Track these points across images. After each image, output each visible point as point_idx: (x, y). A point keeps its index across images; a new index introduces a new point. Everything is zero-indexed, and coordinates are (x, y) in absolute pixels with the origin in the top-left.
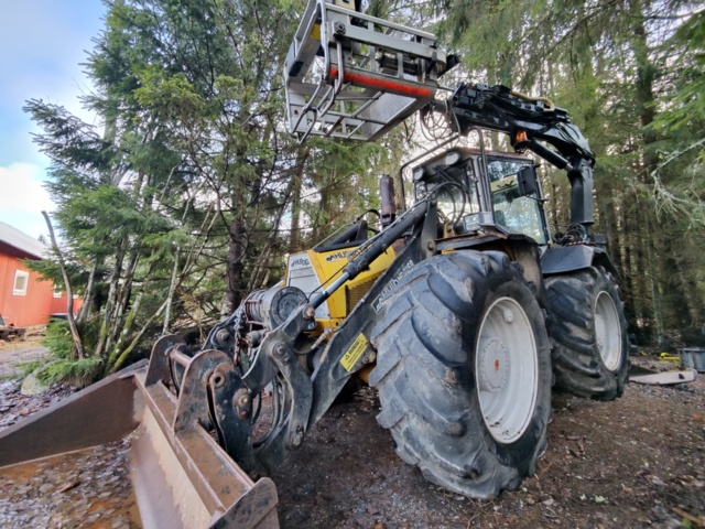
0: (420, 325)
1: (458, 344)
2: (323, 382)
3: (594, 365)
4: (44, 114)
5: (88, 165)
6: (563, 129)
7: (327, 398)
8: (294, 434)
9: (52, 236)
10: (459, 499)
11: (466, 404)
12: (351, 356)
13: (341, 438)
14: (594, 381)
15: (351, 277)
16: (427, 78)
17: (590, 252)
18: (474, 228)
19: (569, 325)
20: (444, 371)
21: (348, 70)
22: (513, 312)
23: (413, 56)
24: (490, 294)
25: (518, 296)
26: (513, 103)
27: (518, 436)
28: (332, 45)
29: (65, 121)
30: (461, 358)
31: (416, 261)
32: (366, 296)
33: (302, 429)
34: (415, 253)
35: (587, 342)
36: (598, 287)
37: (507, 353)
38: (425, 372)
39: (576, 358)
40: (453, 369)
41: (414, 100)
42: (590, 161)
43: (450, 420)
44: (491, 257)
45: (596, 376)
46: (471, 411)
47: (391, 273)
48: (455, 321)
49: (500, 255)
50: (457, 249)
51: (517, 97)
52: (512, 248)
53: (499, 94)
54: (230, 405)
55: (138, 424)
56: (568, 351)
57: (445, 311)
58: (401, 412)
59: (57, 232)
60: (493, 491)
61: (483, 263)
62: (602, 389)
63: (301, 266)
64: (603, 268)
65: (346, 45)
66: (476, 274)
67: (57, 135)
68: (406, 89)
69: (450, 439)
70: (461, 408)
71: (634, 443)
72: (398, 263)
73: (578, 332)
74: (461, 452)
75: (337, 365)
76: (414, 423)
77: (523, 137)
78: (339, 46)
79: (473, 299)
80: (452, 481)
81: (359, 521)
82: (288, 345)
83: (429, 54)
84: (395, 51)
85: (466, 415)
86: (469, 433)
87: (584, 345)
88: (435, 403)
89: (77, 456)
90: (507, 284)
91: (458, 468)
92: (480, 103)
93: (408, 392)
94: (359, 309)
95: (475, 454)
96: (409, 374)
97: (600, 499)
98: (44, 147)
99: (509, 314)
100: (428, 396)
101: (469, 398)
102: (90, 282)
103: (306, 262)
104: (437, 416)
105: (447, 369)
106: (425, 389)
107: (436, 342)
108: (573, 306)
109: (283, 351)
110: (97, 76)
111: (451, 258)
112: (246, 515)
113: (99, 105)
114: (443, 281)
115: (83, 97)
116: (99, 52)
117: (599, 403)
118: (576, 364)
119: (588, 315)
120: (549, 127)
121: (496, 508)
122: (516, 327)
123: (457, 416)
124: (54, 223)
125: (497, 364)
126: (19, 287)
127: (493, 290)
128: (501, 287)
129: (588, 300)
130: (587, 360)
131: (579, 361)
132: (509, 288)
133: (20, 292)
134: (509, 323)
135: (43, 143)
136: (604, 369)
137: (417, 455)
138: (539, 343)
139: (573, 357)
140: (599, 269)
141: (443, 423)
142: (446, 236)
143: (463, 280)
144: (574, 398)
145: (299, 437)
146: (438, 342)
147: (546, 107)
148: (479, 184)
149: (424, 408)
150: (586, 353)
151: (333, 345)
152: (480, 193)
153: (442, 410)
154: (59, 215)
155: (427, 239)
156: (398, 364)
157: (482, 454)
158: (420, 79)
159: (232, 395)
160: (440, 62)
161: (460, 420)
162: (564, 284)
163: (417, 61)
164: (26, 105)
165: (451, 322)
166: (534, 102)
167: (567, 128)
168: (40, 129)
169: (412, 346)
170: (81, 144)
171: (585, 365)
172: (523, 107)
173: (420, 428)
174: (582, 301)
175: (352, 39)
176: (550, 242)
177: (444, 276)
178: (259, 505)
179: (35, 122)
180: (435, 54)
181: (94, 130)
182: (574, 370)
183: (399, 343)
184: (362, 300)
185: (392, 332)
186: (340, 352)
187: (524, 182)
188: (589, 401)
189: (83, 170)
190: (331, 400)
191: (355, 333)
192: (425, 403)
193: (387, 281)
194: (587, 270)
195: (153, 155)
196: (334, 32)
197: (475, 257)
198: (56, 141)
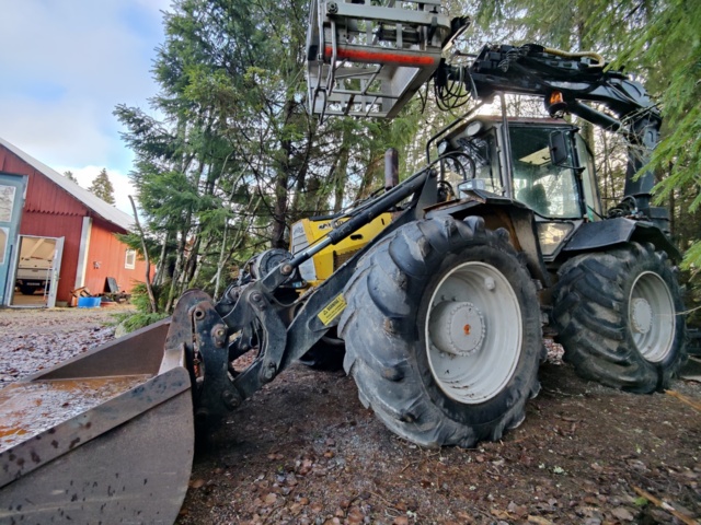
0: (373, 281)
1: (401, 298)
2: (299, 332)
3: (621, 351)
4: (128, 116)
5: (162, 157)
6: (619, 87)
7: (302, 346)
8: (267, 369)
9: (136, 215)
10: (411, 447)
11: (405, 352)
12: (330, 312)
13: (334, 391)
14: (623, 369)
15: (334, 242)
16: (430, 44)
17: (630, 225)
19: (594, 306)
20: (383, 320)
21: (343, 47)
22: (494, 279)
23: (415, 25)
24: (453, 257)
26: (548, 63)
27: (484, 400)
28: (326, 25)
29: (142, 121)
30: (404, 310)
32: (350, 260)
33: (275, 366)
35: (615, 326)
36: (639, 267)
37: (484, 322)
38: (371, 322)
39: (600, 342)
40: (392, 319)
41: (418, 69)
42: (656, 122)
43: (386, 365)
44: (465, 222)
45: (623, 364)
46: (410, 360)
48: (399, 276)
51: (553, 55)
53: (530, 54)
54: (208, 335)
56: (592, 334)
57: (392, 267)
58: (353, 357)
59: (139, 212)
60: (435, 440)
61: (447, 225)
62: (632, 379)
63: (299, 234)
64: (652, 245)
65: (340, 22)
66: (437, 236)
67: (137, 133)
68: (405, 59)
69: (389, 383)
70: (400, 356)
71: (639, 431)
73: (604, 315)
74: (400, 397)
75: (314, 319)
76: (363, 368)
77: (559, 98)
78: (333, 25)
79: (425, 258)
80: (398, 426)
81: (315, 449)
82: (265, 294)
83: (429, 21)
84: (394, 22)
85: (405, 363)
86: (406, 380)
87: (608, 328)
88: (376, 350)
89: (133, 378)
90: (478, 249)
91: (395, 410)
92: (504, 65)
94: (340, 271)
95: (413, 401)
96: (360, 324)
97: (559, 470)
98: (129, 143)
100: (372, 343)
102: (163, 253)
103: (302, 230)
104: (376, 361)
105: (386, 319)
106: (370, 336)
107: (382, 296)
108: (601, 285)
109: (259, 299)
110: (161, 80)
112: (162, 389)
113: (164, 104)
114: (403, 242)
115: (150, 99)
116: (162, 59)
117: (629, 395)
118: (600, 349)
119: (620, 296)
120: (595, 86)
121: (441, 459)
123: (396, 362)
124: (137, 204)
125: (467, 328)
126: (130, 262)
127: (458, 253)
128: (470, 250)
129: (621, 280)
130: (614, 346)
131: (603, 346)
132: (482, 252)
133: (131, 267)
134: (491, 291)
135: (128, 140)
136: (636, 356)
138: (526, 314)
139: (597, 340)
141: (379, 367)
143: (418, 240)
144: (600, 387)
145: (270, 372)
146: (384, 295)
147: (593, 62)
148: (501, 154)
149: (366, 352)
150: (612, 337)
151: (311, 301)
152: (502, 164)
153: (380, 357)
154: (140, 199)
156: (352, 315)
157: (422, 402)
158: (422, 48)
159: (211, 328)
160: (444, 27)
161: (397, 367)
162: (597, 262)
163: (419, 29)
164: (115, 109)
165: (395, 277)
166: (577, 58)
167: (624, 85)
168: (126, 129)
169: (363, 300)
170: (154, 138)
171: (610, 351)
172: (561, 65)
173: (366, 372)
174: (612, 280)
175: (344, 16)
176: (589, 216)
177: (407, 239)
178: (174, 384)
179: (121, 123)
180: (435, 19)
181: (163, 126)
182: (597, 355)
184: (345, 264)
186: (318, 307)
187: (555, 150)
188: (618, 392)
189: (158, 161)
190: (307, 347)
191: (336, 293)
192: (367, 348)
194: (623, 245)
195: (207, 145)
196: (326, 12)
197: (441, 220)
198: (137, 138)
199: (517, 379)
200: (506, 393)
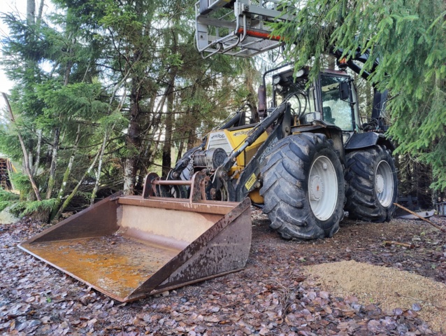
0: (286, 165)
1: (302, 172)
3: (372, 201)
11: (304, 196)
12: (249, 183)
14: (372, 210)
15: (249, 145)
17: (376, 136)
18: (311, 121)
19: (361, 178)
20: (296, 182)
21: (249, 29)
22: (327, 164)
24: (316, 153)
25: (330, 156)
28: (241, 16)
30: (303, 177)
31: (279, 139)
32: (256, 155)
34: (279, 134)
35: (369, 188)
36: (380, 158)
37: (323, 184)
38: (288, 184)
39: (363, 197)
40: (300, 181)
44: (318, 136)
45: (373, 207)
47: (267, 144)
48: (301, 162)
49: (322, 135)
50: (301, 132)
52: (330, 133)
54: (209, 193)
55: (119, 227)
56: (359, 193)
57: (297, 158)
58: (276, 202)
60: (312, 235)
61: (314, 139)
62: (376, 215)
63: (219, 138)
64: (385, 146)
66: (310, 143)
69: (296, 210)
70: (302, 197)
72: (270, 139)
73: (365, 183)
74: (301, 216)
76: (282, 206)
77: (345, 61)
78: (244, 17)
80: (296, 230)
85: (304, 200)
86: (304, 208)
87: (368, 190)
88: (292, 195)
90: (324, 149)
91: (299, 221)
93: (280, 193)
94: (253, 161)
95: (306, 217)
96: (281, 185)
99: (325, 165)
100: (289, 193)
101: (305, 194)
103: (222, 136)
104: (292, 200)
105: (298, 181)
106: (287, 190)
108: (364, 167)
111: (300, 136)
114: (296, 146)
118: (363, 201)
119: (372, 173)
122: (328, 172)
123: (301, 200)
125: (318, 188)
127: (318, 151)
128: (322, 150)
129: (372, 164)
130: (369, 198)
131: (364, 199)
132: (325, 151)
134: (325, 170)
136: (378, 204)
137: (282, 221)
138: (339, 180)
139: (361, 196)
140: (382, 147)
141: (294, 203)
142: (295, 125)
143: (305, 146)
146: (294, 171)
148: (315, 91)
149: (287, 198)
150: (369, 194)
151: (242, 177)
152: (316, 97)
153: (295, 197)
155: (286, 126)
157: (309, 218)
159: (210, 190)
161: (302, 202)
162: (361, 155)
165: (299, 163)
169: (283, 174)
171: (368, 201)
173: (284, 207)
174: (369, 165)
175: (252, 13)
176: (357, 129)
177: (297, 144)
182: (362, 204)
183: (276, 173)
185: (273, 170)
187: (342, 91)
191: (251, 173)
192: (288, 196)
193: (265, 148)
194: (374, 147)
196: (243, 10)
197: (310, 135)
199: (336, 211)
200: (333, 217)
